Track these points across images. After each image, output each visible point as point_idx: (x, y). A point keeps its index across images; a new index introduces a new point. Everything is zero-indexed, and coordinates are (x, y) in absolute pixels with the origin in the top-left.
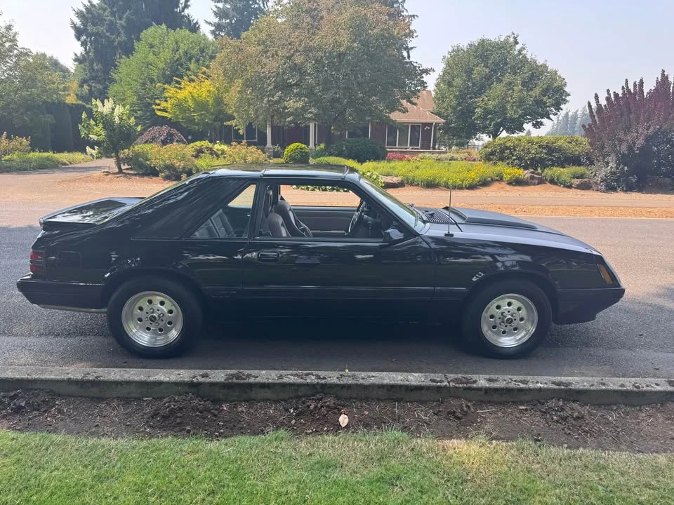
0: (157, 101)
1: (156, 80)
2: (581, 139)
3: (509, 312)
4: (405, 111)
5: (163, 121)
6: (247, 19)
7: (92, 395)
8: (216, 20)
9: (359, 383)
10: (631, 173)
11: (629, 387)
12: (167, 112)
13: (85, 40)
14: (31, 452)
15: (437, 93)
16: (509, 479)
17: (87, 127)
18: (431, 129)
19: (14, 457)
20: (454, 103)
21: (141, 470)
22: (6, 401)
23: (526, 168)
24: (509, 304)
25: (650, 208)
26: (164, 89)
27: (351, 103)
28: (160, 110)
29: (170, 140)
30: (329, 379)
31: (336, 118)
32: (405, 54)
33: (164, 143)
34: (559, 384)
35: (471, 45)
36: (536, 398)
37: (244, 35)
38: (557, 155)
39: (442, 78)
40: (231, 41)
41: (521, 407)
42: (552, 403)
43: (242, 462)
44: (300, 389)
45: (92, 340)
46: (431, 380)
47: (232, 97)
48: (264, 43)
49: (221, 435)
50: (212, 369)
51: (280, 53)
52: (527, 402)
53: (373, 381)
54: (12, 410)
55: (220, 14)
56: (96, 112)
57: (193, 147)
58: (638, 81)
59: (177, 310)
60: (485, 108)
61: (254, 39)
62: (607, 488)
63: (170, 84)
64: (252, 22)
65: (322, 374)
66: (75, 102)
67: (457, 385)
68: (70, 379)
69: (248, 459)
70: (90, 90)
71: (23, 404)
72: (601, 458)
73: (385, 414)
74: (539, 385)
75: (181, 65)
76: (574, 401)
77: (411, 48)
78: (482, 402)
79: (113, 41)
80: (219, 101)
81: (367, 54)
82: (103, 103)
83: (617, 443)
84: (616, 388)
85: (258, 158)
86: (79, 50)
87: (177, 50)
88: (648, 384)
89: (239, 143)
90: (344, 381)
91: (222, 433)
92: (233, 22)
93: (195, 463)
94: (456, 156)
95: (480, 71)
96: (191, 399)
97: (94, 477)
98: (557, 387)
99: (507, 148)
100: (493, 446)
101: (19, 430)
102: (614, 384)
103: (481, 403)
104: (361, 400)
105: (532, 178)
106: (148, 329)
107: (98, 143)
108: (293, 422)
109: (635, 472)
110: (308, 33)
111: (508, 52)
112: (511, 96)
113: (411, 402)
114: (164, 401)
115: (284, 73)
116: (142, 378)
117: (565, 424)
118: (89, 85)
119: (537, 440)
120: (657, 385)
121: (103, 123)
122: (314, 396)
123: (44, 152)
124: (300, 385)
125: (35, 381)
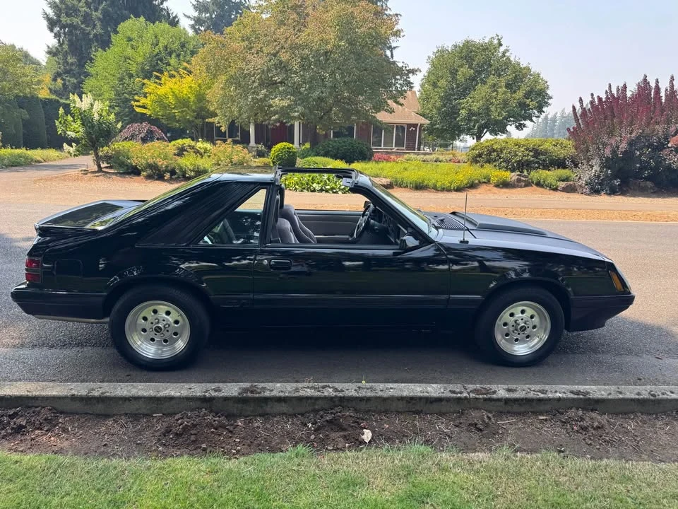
0: (136, 97)
1: (134, 74)
2: (565, 142)
3: (522, 319)
4: (392, 111)
5: (142, 118)
6: (227, 14)
7: (98, 412)
8: (196, 14)
9: (378, 395)
10: (615, 176)
11: (645, 395)
12: (146, 108)
13: (59, 31)
14: (38, 476)
15: (422, 94)
16: (539, 493)
17: (64, 123)
18: (416, 129)
19: (20, 482)
20: (439, 104)
21: (159, 493)
22: (5, 419)
23: (513, 170)
24: (523, 312)
25: (635, 211)
26: (144, 84)
27: (337, 102)
28: (139, 106)
29: (150, 137)
30: (347, 392)
31: (322, 117)
32: (388, 53)
33: (144, 140)
34: (578, 393)
35: (455, 46)
36: (555, 408)
37: (228, 30)
38: (542, 157)
39: (427, 79)
40: (214, 37)
41: (541, 418)
42: (572, 413)
43: (264, 482)
44: (317, 403)
45: (89, 351)
46: (450, 391)
47: (215, 94)
48: (248, 39)
49: (238, 452)
50: (224, 382)
51: (265, 50)
52: (547, 412)
53: (391, 393)
54: (12, 430)
55: (200, 8)
56: (74, 107)
57: (174, 145)
58: (621, 85)
59: (184, 320)
60: (470, 110)
61: (238, 34)
62: (635, 500)
63: (149, 78)
64: (233, 17)
65: (339, 386)
66: (48, 97)
67: (477, 396)
68: (74, 395)
69: (271, 478)
70: (64, 85)
71: (24, 423)
72: (625, 468)
73: (407, 427)
74: (558, 395)
75: (161, 60)
76: (592, 411)
77: (395, 48)
78: (501, 412)
79: (89, 34)
80: (201, 98)
81: (354, 53)
82: (81, 98)
83: (637, 452)
84: (633, 396)
85: (244, 158)
86: (53, 42)
87: (157, 45)
88: (663, 391)
89: (225, 141)
90: (362, 394)
91: (239, 451)
92: (214, 16)
93: (216, 483)
94: (441, 158)
95: (464, 72)
96: (205, 415)
97: (110, 502)
98: (576, 396)
99: (494, 151)
100: (518, 459)
101: (22, 452)
102: (631, 393)
103: (500, 414)
104: (380, 413)
105: (519, 180)
106: (153, 340)
107: (77, 141)
108: (313, 437)
109: (661, 483)
110: (294, 30)
111: (493, 54)
112: (495, 98)
113: (430, 414)
114: (176, 418)
115: (269, 70)
116: (152, 393)
117: (585, 434)
118: (63, 80)
119: (560, 451)
120: (672, 393)
121: (82, 119)
122: (332, 409)
123: (16, 148)
124: (317, 399)
125: (35, 398)
